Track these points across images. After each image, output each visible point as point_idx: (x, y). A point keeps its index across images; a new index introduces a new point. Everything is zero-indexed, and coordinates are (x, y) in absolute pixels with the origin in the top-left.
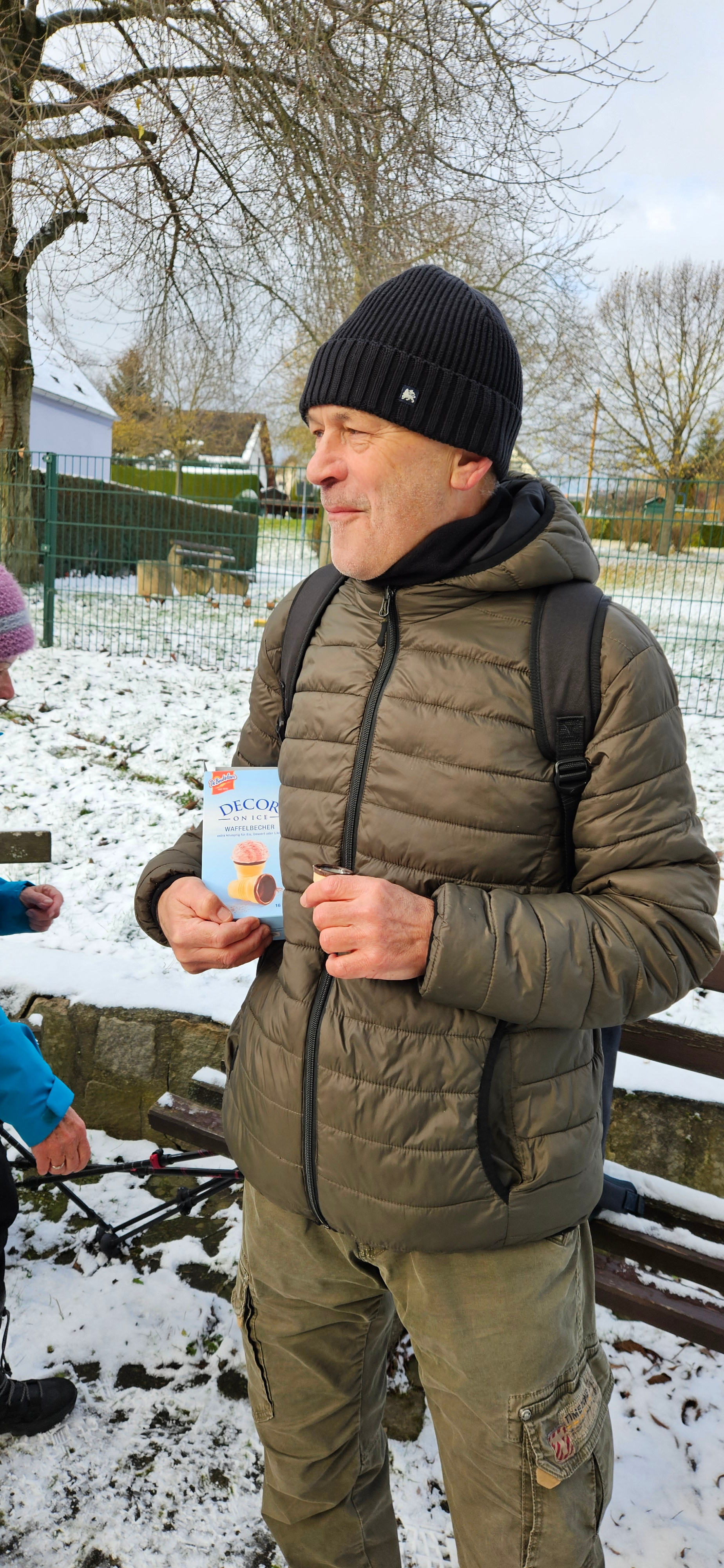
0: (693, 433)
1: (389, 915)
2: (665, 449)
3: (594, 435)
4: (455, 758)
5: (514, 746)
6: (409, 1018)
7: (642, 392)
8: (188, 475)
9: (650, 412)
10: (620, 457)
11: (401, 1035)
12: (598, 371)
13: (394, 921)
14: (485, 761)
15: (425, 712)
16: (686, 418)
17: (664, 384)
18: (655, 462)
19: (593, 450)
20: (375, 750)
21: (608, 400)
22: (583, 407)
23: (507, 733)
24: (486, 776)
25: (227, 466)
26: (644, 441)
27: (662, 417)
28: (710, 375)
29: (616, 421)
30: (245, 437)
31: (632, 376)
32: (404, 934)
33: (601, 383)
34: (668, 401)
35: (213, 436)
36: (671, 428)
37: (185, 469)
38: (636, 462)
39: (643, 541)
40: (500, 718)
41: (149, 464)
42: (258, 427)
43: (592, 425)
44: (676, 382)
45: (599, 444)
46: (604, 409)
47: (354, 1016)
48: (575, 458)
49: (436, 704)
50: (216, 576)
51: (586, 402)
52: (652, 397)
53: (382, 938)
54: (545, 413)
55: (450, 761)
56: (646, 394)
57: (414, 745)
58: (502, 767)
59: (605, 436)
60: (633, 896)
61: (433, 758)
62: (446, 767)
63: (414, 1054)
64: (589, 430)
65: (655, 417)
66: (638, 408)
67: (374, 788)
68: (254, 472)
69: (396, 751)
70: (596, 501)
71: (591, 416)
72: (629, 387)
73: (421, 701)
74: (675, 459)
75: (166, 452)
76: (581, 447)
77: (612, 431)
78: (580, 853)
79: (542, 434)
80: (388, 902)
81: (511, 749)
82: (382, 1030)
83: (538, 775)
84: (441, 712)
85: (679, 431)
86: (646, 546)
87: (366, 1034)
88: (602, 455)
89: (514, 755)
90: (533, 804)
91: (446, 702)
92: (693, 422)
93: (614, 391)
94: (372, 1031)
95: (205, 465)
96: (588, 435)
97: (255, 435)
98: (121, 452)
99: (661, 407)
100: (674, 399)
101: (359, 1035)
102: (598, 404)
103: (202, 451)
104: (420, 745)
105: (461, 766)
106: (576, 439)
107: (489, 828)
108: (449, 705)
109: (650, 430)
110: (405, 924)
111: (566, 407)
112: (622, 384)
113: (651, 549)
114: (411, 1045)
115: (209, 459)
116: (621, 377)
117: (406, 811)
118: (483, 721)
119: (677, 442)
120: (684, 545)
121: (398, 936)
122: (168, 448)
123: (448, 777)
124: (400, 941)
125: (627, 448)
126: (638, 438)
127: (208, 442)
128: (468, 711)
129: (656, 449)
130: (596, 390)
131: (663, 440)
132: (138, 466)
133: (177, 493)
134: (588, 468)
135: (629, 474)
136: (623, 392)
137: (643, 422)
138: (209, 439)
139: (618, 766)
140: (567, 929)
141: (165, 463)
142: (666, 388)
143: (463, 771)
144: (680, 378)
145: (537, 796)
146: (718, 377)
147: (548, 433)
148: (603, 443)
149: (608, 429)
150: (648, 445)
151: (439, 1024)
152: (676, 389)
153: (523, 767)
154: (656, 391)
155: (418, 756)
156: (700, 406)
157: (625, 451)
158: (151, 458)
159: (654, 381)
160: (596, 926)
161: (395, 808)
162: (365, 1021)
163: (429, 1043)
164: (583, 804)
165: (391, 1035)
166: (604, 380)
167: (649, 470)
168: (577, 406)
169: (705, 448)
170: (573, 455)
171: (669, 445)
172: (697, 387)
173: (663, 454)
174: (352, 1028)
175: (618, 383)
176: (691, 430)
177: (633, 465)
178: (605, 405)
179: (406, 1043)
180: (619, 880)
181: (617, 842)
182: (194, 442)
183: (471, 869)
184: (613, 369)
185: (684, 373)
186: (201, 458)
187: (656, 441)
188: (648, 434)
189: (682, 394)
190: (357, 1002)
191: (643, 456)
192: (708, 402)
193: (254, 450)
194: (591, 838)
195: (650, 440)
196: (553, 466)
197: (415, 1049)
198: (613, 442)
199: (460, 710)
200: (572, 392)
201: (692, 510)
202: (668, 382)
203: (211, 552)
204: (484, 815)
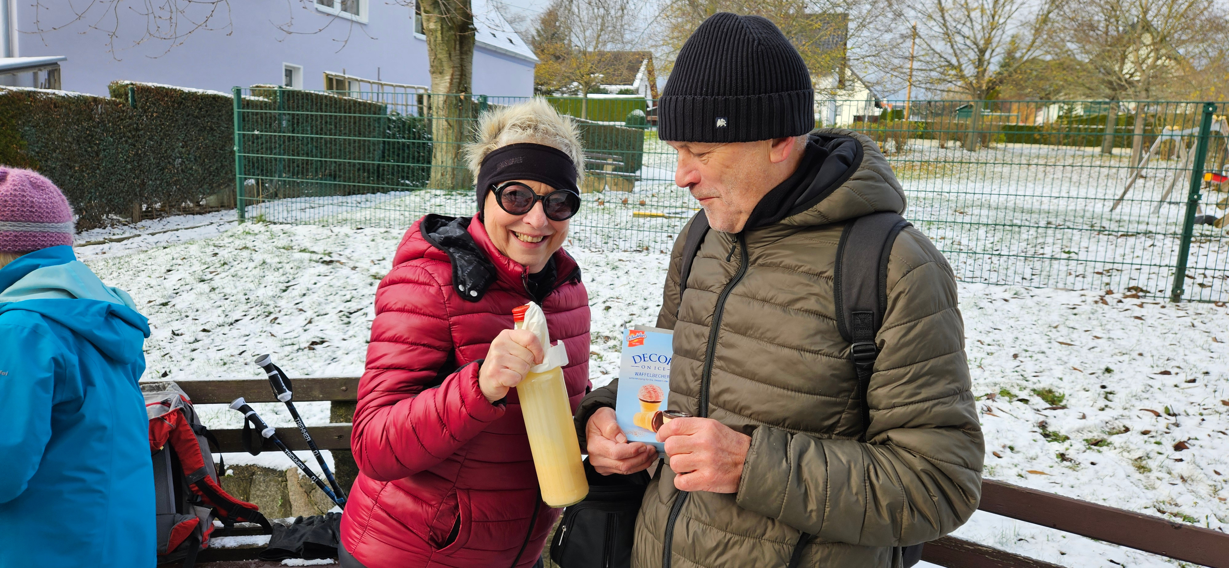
0: (994, 54)
1: (719, 445)
2: (971, 66)
3: (912, 58)
4: (774, 339)
5: (818, 332)
6: (734, 524)
7: (951, 23)
8: (593, 100)
9: (958, 38)
10: (934, 74)
11: (729, 536)
12: (914, 9)
13: (723, 450)
14: (796, 342)
15: (756, 305)
16: (988, 41)
17: (969, 16)
18: (962, 77)
19: (912, 69)
20: (722, 331)
21: (922, 30)
22: (903, 36)
23: (813, 323)
24: (795, 353)
25: (621, 92)
26: (954, 61)
27: (968, 42)
28: (1008, 8)
29: (929, 45)
30: (634, 69)
31: (942, 10)
32: (730, 460)
33: (916, 17)
34: (973, 29)
35: (611, 71)
36: (976, 50)
37: (590, 96)
38: (947, 77)
39: (955, 139)
40: (808, 312)
41: (563, 93)
42: (645, 62)
43: (911, 50)
44: (979, 14)
45: (916, 65)
46: (920, 37)
47: (697, 519)
48: (896, 76)
49: (764, 300)
50: (608, 178)
51: (904, 32)
52: (959, 27)
53: (714, 461)
54: (870, 43)
55: (771, 341)
56: (954, 24)
57: (748, 329)
58: (807, 347)
59: (922, 58)
60: (905, 448)
61: (760, 338)
62: (768, 345)
63: (735, 550)
64: (907, 54)
65: (962, 42)
66: (948, 36)
67: (721, 358)
68: (642, 95)
69: (735, 333)
70: (916, 107)
71: (909, 43)
72: (940, 19)
73: (754, 298)
74: (979, 76)
75: (575, 84)
76: (900, 67)
77: (927, 54)
78: (872, 412)
79: (869, 59)
80: (718, 436)
81: (815, 334)
82: (715, 530)
83: (836, 353)
84: (767, 307)
85: (982, 52)
86: (958, 143)
87: (704, 532)
88: (920, 73)
89: (818, 338)
90: (832, 375)
91: (771, 299)
92: (994, 45)
93: (928, 23)
94: (708, 531)
95: (605, 92)
96: (906, 58)
97: (643, 68)
98: (542, 85)
99: (967, 34)
100: (978, 27)
101: (699, 532)
102: (915, 33)
103: (603, 82)
104: (751, 328)
105: (779, 345)
106: (896, 62)
107: (799, 390)
108: (773, 301)
109: (958, 52)
110: (730, 453)
111: (887, 37)
112: (934, 17)
113: (963, 146)
114: (735, 544)
115: (608, 87)
116: (933, 12)
117: (741, 375)
118: (796, 314)
119: (980, 61)
120: (989, 141)
121: (725, 460)
122: (577, 80)
123: (770, 353)
124: (727, 464)
125: (940, 67)
126: (949, 59)
127: (607, 74)
128: (786, 306)
129: (963, 67)
130: (913, 23)
131: (970, 60)
132: (555, 95)
133: (583, 113)
134: (908, 84)
135: (942, 87)
136: (935, 24)
137: (952, 46)
138: (608, 73)
139: (896, 349)
140: (847, 466)
141: (575, 92)
142: (971, 20)
143: (780, 348)
144: (983, 11)
145: (835, 369)
146: (1014, 8)
147: (873, 58)
148: (919, 63)
149: (923, 53)
150: (956, 64)
151: (755, 531)
152: (980, 21)
153: (824, 347)
154: (963, 22)
155: (750, 336)
156: (1000, 32)
157: (938, 69)
158: (564, 89)
159: (960, 15)
160: (871, 467)
161: (734, 373)
162: (704, 523)
163: (748, 543)
164: (873, 375)
165: (721, 534)
166: (920, 15)
167: (959, 84)
168: (897, 36)
169: (1007, 63)
170: (895, 74)
171: (974, 63)
172: (996, 18)
173: (969, 71)
174: (694, 526)
175: (930, 17)
176: (993, 51)
177: (944, 80)
178: (921, 34)
179: (731, 542)
180: (895, 435)
181: (894, 407)
182: (596, 75)
183: (784, 420)
184: (927, 6)
185: (986, 6)
186: (602, 87)
187: (963, 60)
188: (956, 55)
189: (985, 24)
190: (700, 509)
191: (953, 72)
192: (1007, 28)
193: (642, 80)
194: (875, 402)
195: (958, 61)
196: (877, 83)
197: (737, 547)
198: (928, 62)
199: (780, 305)
200: (893, 25)
201: (998, 114)
202: (973, 15)
203: (605, 160)
204: (794, 381)
